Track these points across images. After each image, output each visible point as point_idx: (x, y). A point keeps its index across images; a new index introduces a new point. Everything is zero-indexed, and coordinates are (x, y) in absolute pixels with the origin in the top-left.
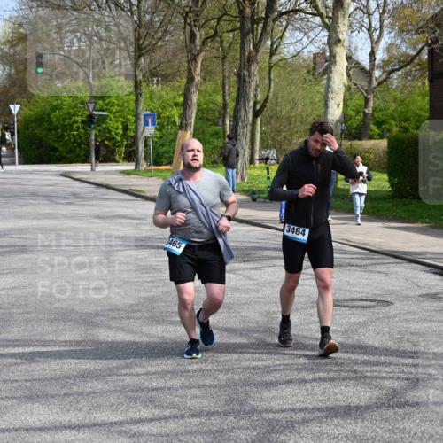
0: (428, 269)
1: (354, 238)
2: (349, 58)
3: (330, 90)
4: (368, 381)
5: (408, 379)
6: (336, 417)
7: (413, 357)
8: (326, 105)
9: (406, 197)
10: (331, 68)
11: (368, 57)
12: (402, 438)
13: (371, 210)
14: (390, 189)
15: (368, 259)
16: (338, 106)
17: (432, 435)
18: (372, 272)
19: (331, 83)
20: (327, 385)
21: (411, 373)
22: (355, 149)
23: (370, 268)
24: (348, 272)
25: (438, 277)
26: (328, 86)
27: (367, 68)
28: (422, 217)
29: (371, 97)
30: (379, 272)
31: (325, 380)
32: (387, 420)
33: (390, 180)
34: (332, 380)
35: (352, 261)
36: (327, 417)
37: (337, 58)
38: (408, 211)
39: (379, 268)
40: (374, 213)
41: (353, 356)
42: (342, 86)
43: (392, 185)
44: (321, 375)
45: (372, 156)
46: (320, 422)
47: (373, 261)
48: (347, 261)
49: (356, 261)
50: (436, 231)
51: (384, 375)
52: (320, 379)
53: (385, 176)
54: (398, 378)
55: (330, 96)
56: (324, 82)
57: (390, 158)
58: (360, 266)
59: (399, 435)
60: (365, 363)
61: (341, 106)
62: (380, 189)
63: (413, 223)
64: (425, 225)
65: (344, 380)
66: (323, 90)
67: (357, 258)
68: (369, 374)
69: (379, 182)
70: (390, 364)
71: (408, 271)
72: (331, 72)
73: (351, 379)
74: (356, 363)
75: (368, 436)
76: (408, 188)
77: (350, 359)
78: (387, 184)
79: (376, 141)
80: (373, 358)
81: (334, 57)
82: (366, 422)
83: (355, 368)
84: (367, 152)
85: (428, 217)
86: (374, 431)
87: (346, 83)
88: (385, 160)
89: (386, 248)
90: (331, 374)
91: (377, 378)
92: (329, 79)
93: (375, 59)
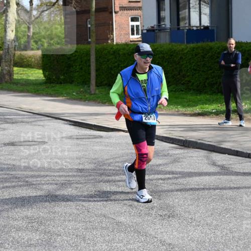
0: (66, 122)
1: (24, 106)
2: (18, 4)
3: (7, 22)
4: (34, 186)
5: (56, 184)
6: (16, 208)
7: (59, 172)
8: (5, 31)
9: (53, 83)
10: (7, 9)
11: (29, 3)
12: (54, 217)
13: (33, 91)
14: (44, 78)
15: (33, 118)
16: (12, 31)
17: (71, 214)
18: (35, 125)
19: (8, 18)
20: (11, 190)
21: (58, 180)
22: (24, 56)
23: (34, 123)
24: (21, 126)
25: (72, 127)
26: (6, 20)
27: (29, 9)
28: (62, 94)
29: (31, 26)
30: (39, 125)
31: (9, 187)
32: (45, 208)
33: (43, 73)
34: (14, 187)
35: (23, 120)
36: (11, 208)
37: (11, 4)
38: (55, 90)
39: (39, 123)
40: (35, 92)
41: (25, 173)
42: (14, 20)
43: (45, 76)
44: (7, 184)
45: (33, 60)
46: (8, 211)
47: (36, 119)
48: (21, 120)
49: (25, 120)
50: (70, 101)
51: (43, 182)
52: (7, 187)
53: (41, 71)
54: (51, 184)
55: (7, 26)
56: (4, 18)
57: (43, 61)
58: (28, 122)
59: (53, 215)
60: (32, 176)
61: (14, 31)
62: (38, 78)
63: (57, 97)
64: (64, 98)
65: (20, 186)
66: (3, 23)
67: (26, 118)
68: (34, 183)
69: (38, 75)
70: (47, 176)
71: (55, 124)
72: (8, 12)
73: (24, 186)
74: (27, 177)
75: (35, 217)
76: (54, 77)
77: (23, 175)
78: (42, 75)
79: (35, 51)
80: (36, 173)
81: (9, 3)
82: (34, 210)
83: (27, 179)
84: (30, 58)
85: (66, 94)
86: (39, 214)
87: (17, 18)
88: (41, 62)
89: (42, 112)
90: (13, 184)
91: (39, 184)
92: (7, 16)
93: (33, 4)
